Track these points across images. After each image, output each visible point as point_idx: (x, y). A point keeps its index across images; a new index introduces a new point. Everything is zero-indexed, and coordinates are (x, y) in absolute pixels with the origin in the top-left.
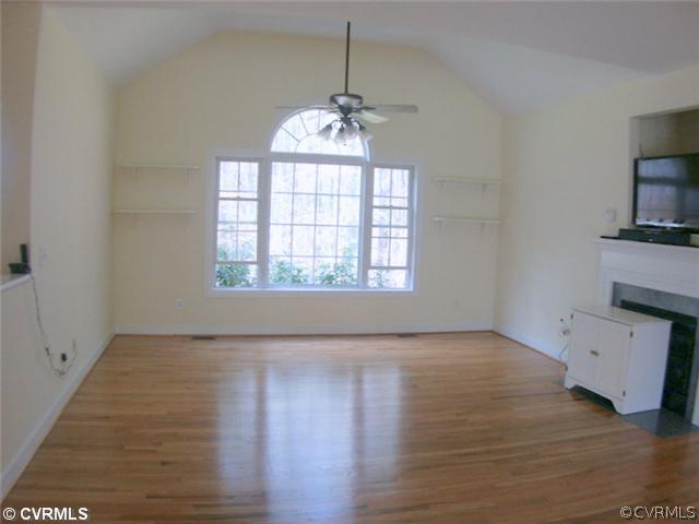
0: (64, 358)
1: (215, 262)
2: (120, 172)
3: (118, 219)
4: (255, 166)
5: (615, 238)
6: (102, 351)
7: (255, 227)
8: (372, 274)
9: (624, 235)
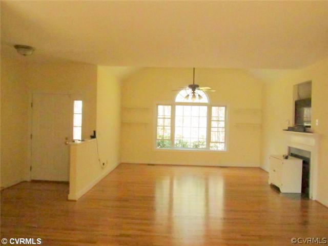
0: (104, 164)
1: (156, 139)
2: (124, 109)
3: (124, 125)
4: (170, 107)
5: (286, 130)
6: (116, 167)
7: (170, 128)
8: (211, 145)
9: (290, 129)
